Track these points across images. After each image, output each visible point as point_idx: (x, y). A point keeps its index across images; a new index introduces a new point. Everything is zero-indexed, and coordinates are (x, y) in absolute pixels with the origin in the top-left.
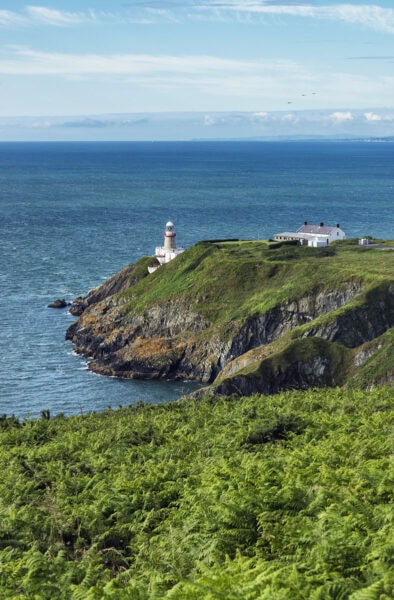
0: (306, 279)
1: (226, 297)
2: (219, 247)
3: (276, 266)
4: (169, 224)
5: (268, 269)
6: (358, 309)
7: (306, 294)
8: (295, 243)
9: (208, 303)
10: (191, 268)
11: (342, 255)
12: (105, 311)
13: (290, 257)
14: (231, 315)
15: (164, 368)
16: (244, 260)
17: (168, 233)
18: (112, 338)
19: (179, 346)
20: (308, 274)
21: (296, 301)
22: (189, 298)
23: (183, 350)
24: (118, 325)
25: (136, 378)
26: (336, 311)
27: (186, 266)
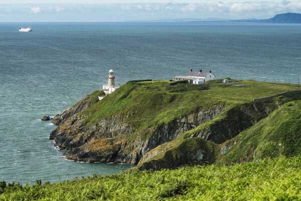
0: (192, 103)
1: (144, 114)
2: (140, 85)
3: (175, 96)
4: (111, 71)
5: (169, 97)
6: (223, 121)
7: (192, 112)
8: (185, 82)
9: (134, 118)
10: (124, 97)
11: (213, 89)
12: (73, 123)
13: (182, 91)
14: (148, 125)
15: (108, 156)
16: (155, 92)
17: (110, 76)
18: (77, 139)
19: (117, 143)
20: (193, 100)
21: (186, 116)
22: (123, 115)
23: (120, 145)
24: (81, 131)
25: (92, 162)
26: (210, 122)
27: (121, 96)
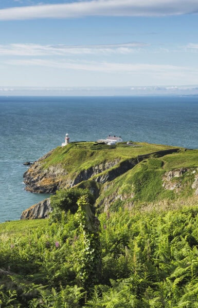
0: (103, 157)
1: (75, 163)
2: (76, 145)
3: (94, 152)
4: (67, 134)
5: (90, 153)
6: (117, 169)
7: (102, 163)
8: (103, 143)
9: (68, 165)
10: (66, 152)
11: (118, 148)
12: (36, 167)
13: (99, 149)
14: (75, 171)
15: (51, 189)
16: (83, 150)
17: (66, 138)
18: (35, 178)
19: (57, 181)
20: (103, 156)
21: (98, 166)
22: (62, 164)
23: (58, 182)
24: (39, 173)
25: (41, 193)
26: (109, 170)
27: (64, 151)
